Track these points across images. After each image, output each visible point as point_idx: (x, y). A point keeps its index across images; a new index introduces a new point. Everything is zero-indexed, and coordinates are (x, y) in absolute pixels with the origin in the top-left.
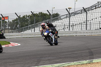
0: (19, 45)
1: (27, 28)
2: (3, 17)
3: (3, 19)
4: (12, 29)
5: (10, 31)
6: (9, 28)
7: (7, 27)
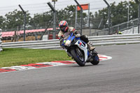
0: (110, 58)
1: (125, 26)
2: (78, 5)
3: (79, 9)
4: (97, 29)
5: (93, 31)
6: (91, 25)
7: (87, 25)
